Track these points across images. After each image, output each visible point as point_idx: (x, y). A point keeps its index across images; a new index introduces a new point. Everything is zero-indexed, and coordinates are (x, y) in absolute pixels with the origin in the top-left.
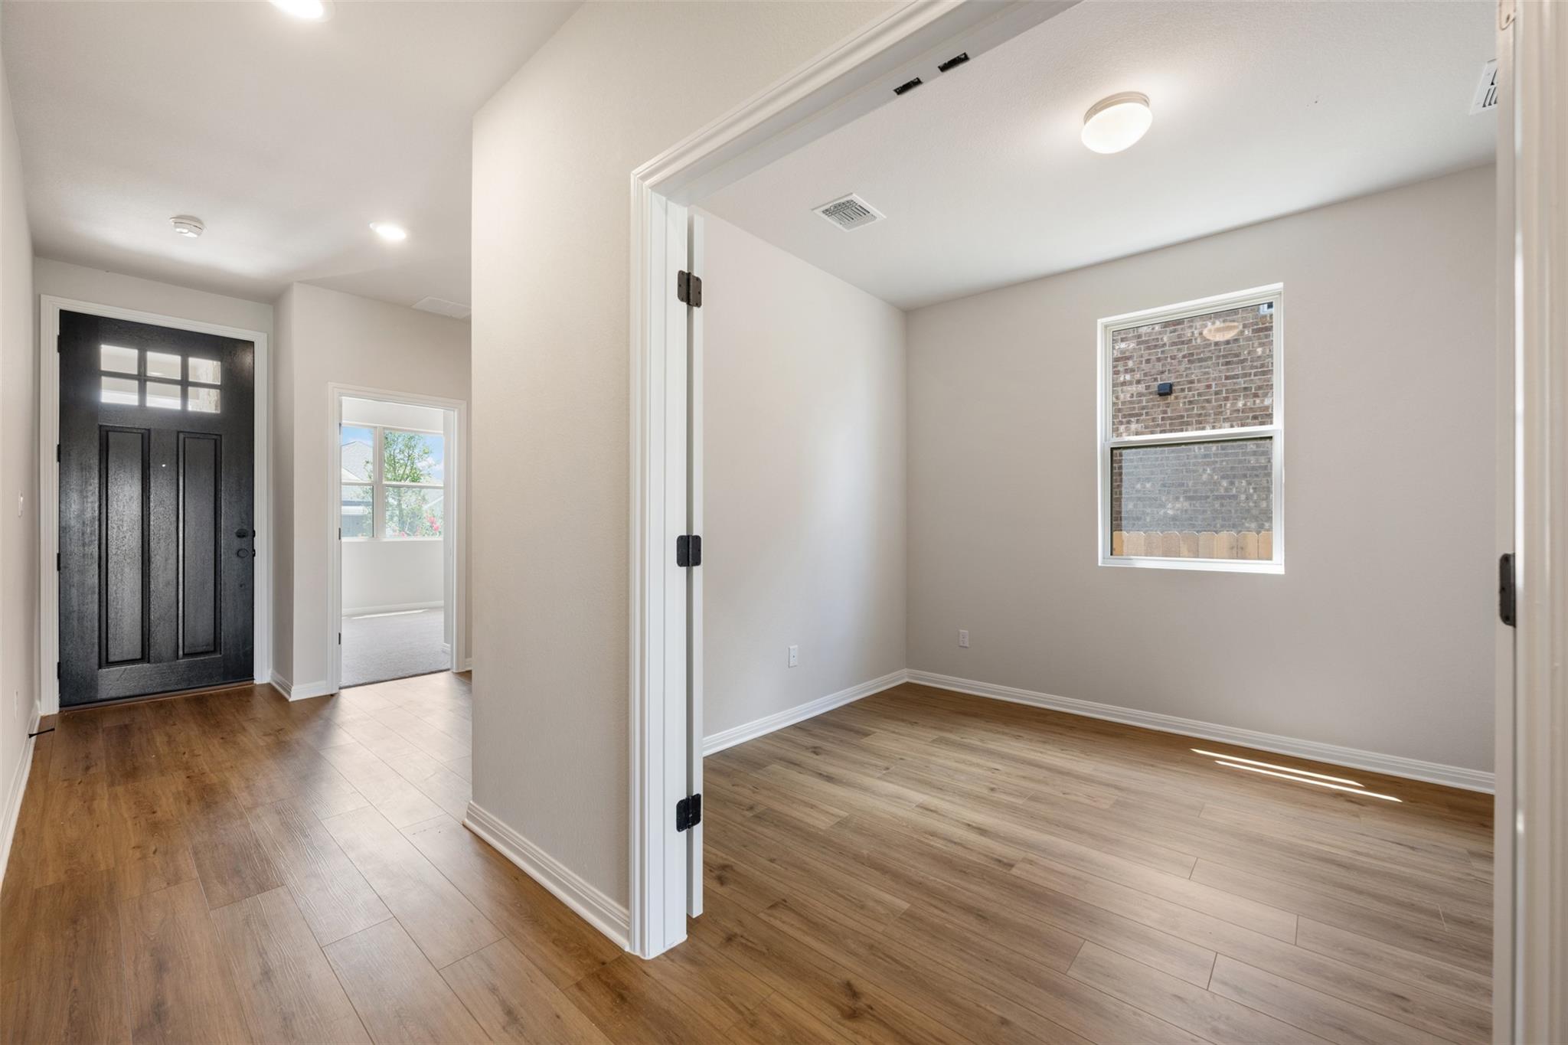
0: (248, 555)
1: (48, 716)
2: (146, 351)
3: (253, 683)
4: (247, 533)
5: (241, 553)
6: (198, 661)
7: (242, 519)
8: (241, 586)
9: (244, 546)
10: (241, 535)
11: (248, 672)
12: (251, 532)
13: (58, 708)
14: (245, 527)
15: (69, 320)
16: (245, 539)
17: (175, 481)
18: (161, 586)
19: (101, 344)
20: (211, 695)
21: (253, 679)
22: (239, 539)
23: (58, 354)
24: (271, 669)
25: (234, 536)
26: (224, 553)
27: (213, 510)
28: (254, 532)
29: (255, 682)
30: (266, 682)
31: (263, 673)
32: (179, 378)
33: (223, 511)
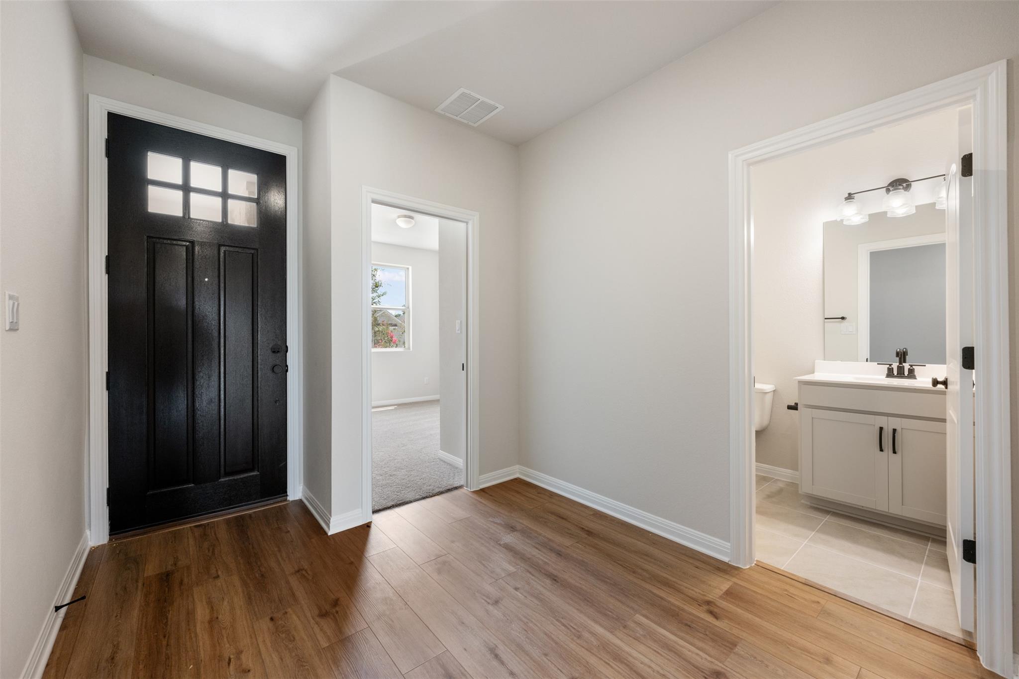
0: (282, 369)
1: (99, 546)
2: (190, 160)
3: (286, 500)
4: (281, 349)
5: (275, 369)
6: (237, 479)
7: (276, 335)
8: (276, 402)
9: (278, 362)
10: (275, 351)
11: (282, 489)
12: (284, 347)
13: (108, 537)
14: (279, 343)
15: (116, 122)
16: (278, 354)
17: (216, 295)
18: (205, 403)
19: (147, 151)
20: (250, 515)
21: (287, 495)
22: (274, 355)
23: (107, 159)
24: (302, 484)
25: (269, 351)
26: (261, 368)
27: (251, 326)
28: (287, 347)
29: (288, 498)
30: (298, 499)
31: (296, 490)
32: (220, 190)
33: (259, 326)
